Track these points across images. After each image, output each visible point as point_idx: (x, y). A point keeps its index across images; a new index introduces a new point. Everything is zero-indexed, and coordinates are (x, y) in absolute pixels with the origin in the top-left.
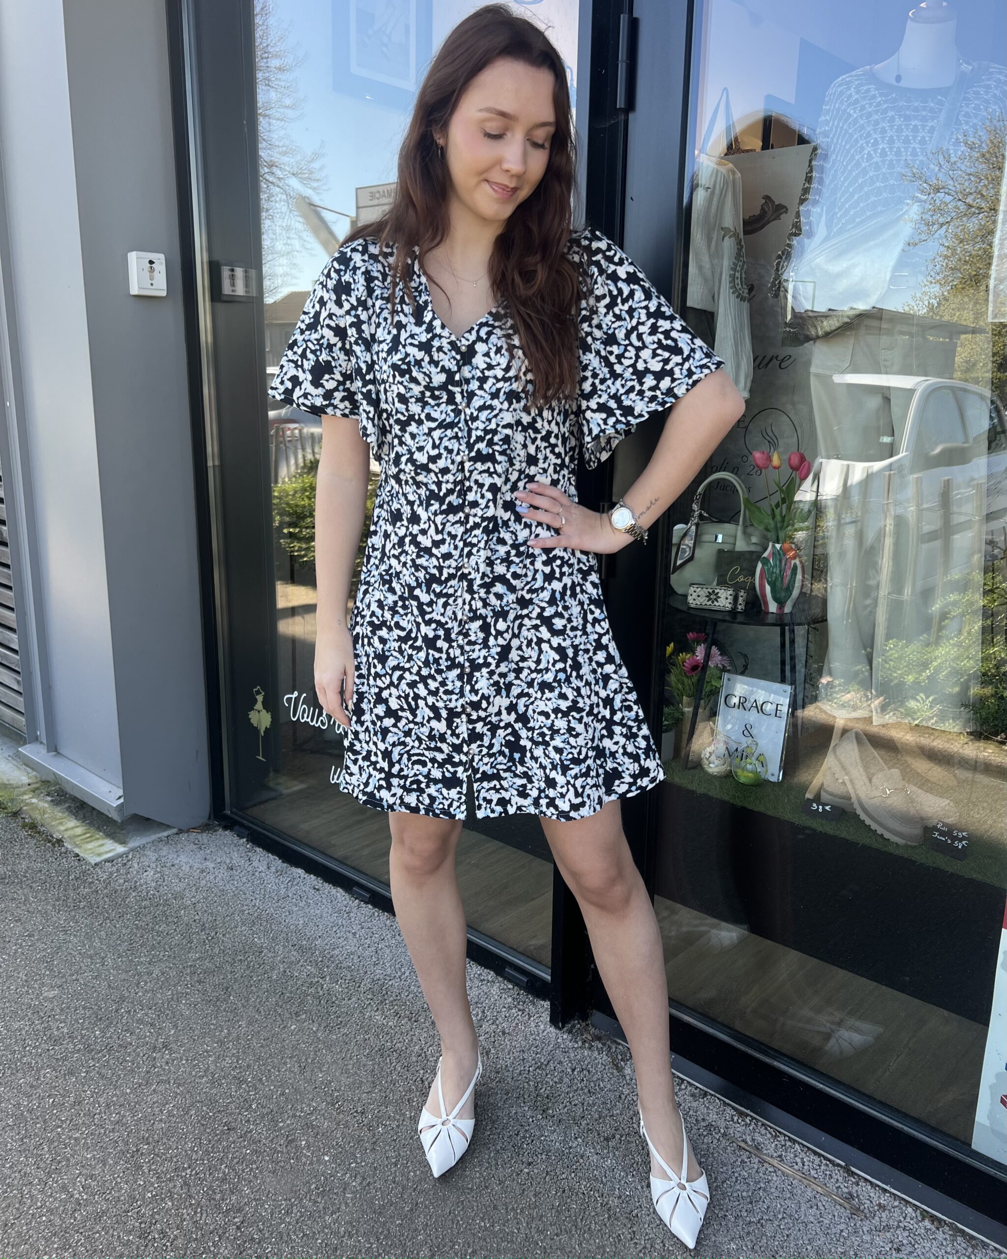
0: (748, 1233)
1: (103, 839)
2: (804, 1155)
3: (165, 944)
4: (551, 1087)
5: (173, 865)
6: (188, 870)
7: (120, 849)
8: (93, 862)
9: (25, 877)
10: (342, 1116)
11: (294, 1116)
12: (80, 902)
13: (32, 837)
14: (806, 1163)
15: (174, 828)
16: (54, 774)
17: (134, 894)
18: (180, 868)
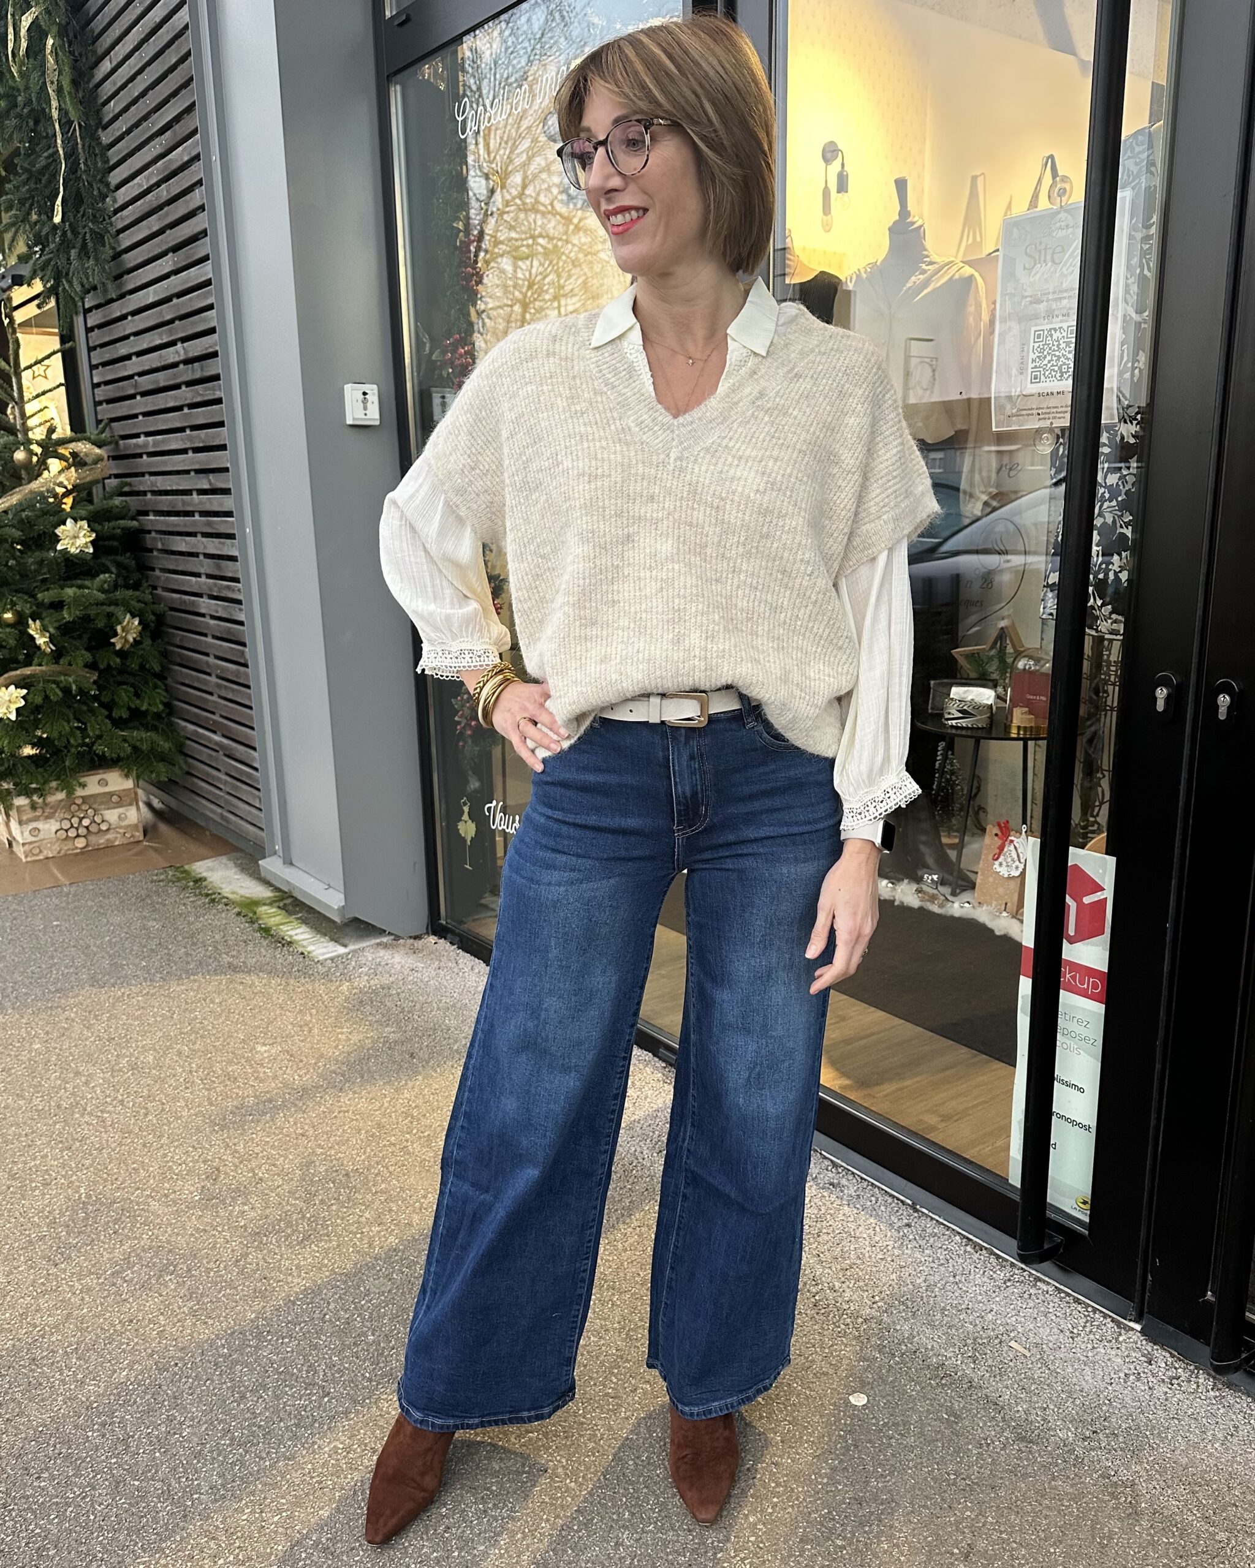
5: (386, 964)
6: (399, 968)
7: (341, 951)
8: (317, 961)
15: (392, 934)
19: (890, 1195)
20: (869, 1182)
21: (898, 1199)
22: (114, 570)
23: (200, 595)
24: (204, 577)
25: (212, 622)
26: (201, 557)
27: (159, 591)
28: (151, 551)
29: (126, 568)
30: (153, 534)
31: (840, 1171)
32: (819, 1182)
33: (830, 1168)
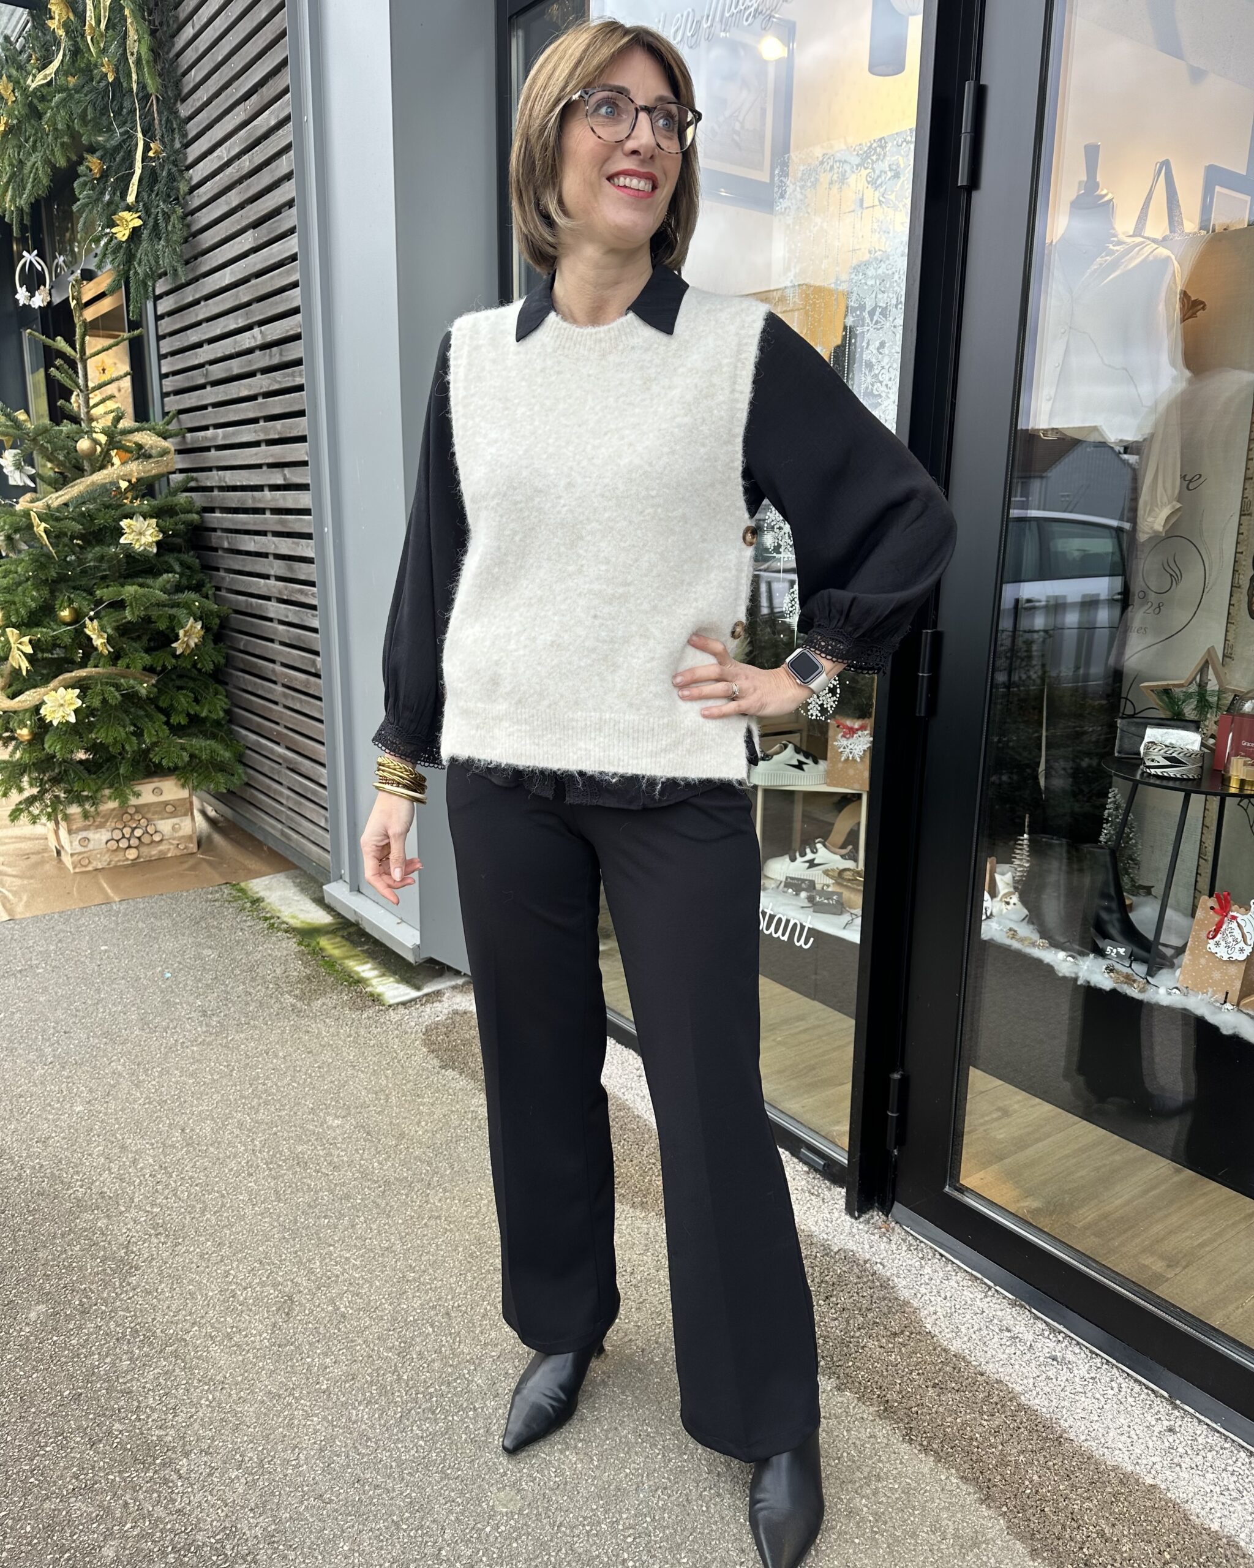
0: (1043, 1448)
1: (398, 982)
2: (1122, 1381)
7: (414, 994)
8: (387, 1004)
14: (1124, 1390)
16: (355, 912)
19: (1136, 1381)
20: (1102, 1358)
21: (1147, 1388)
22: (177, 568)
23: (268, 599)
24: (273, 578)
25: (281, 627)
26: (271, 558)
27: (223, 593)
28: (216, 550)
29: (189, 568)
30: (219, 533)
31: (1060, 1338)
32: (1038, 1354)
33: (1046, 1333)
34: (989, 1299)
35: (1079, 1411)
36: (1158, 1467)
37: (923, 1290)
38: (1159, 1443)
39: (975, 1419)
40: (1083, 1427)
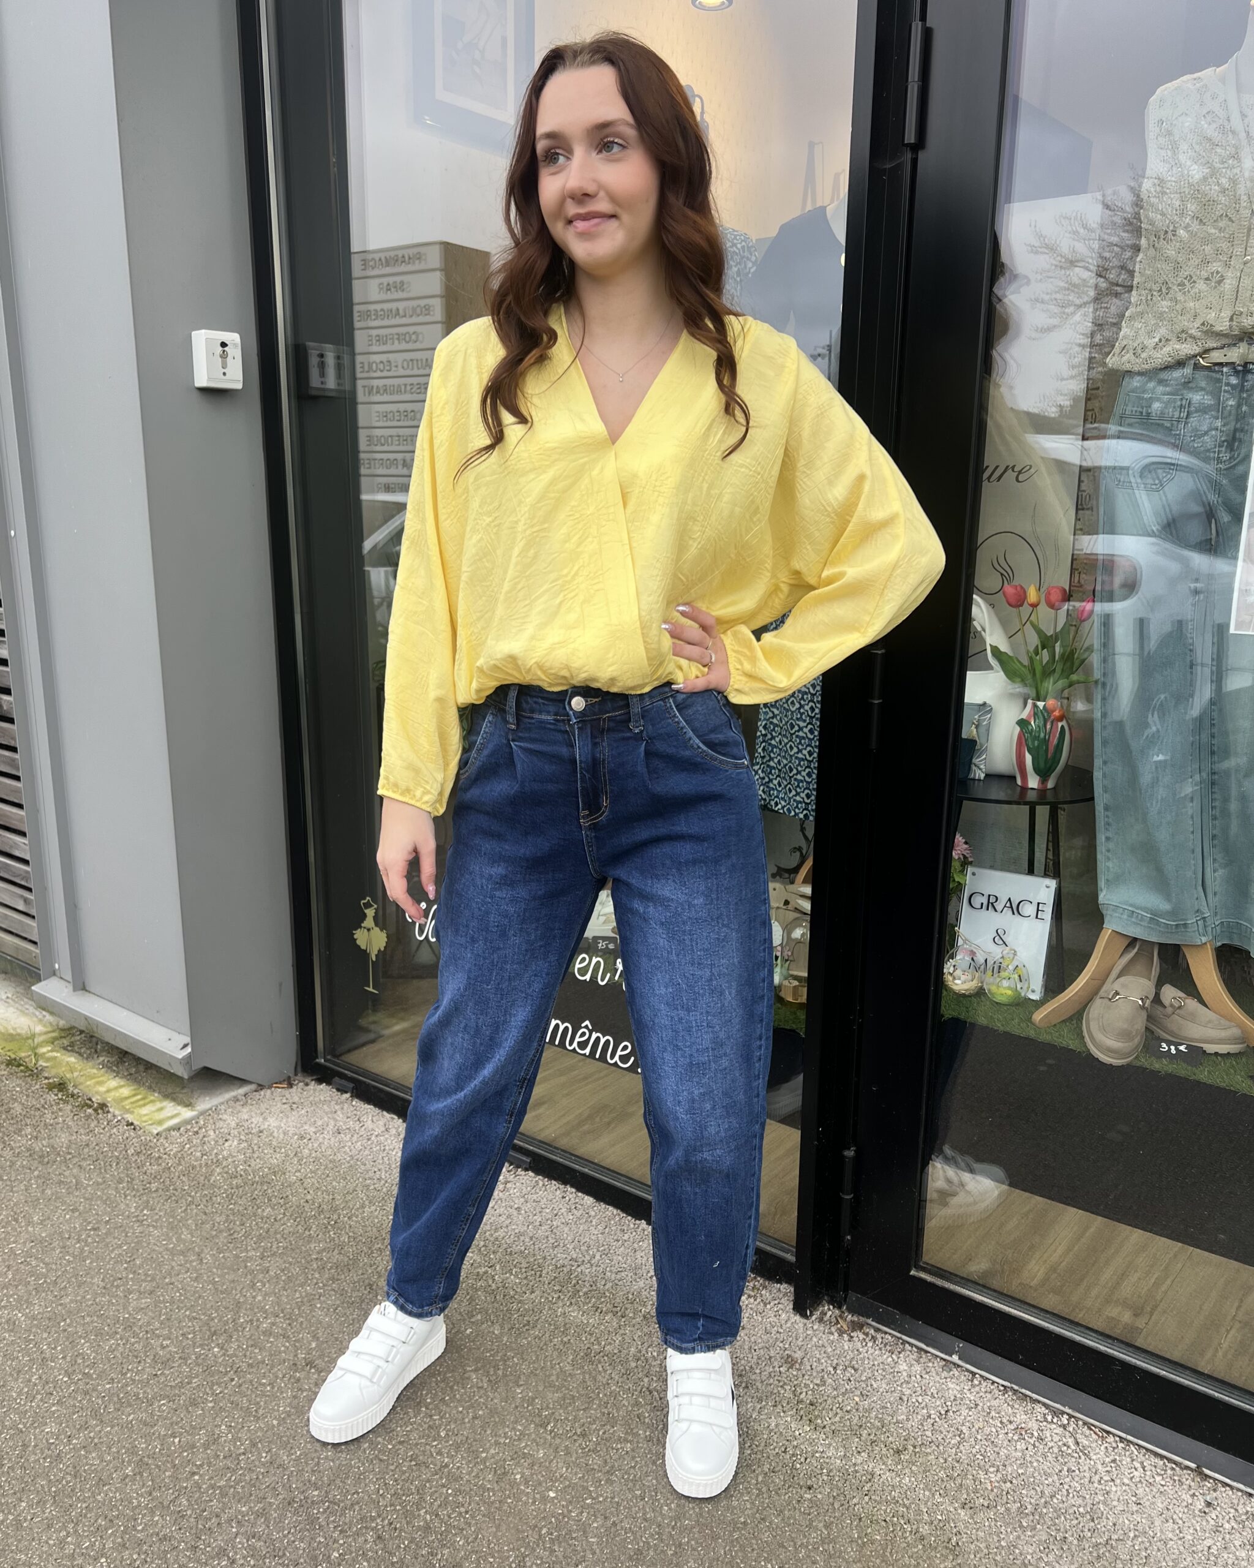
0: (1099, 1557)
1: (160, 1101)
2: (1143, 1458)
3: (276, 1233)
4: (813, 1390)
5: (261, 1132)
6: (281, 1136)
7: (187, 1113)
8: (155, 1132)
9: (70, 1153)
10: (558, 1441)
11: (497, 1443)
12: (150, 1183)
13: (66, 1102)
14: (1147, 1467)
15: (251, 1083)
16: (86, 1018)
17: (218, 1170)
18: (271, 1134)
19: (1156, 1454)
20: (1114, 1435)
21: (1170, 1460)
31: (1066, 1422)
32: (1050, 1444)
33: (1049, 1418)
34: (977, 1389)
35: (1115, 1503)
36: (1214, 1550)
37: (908, 1392)
38: (1204, 1523)
39: (1019, 1537)
40: (1126, 1521)
